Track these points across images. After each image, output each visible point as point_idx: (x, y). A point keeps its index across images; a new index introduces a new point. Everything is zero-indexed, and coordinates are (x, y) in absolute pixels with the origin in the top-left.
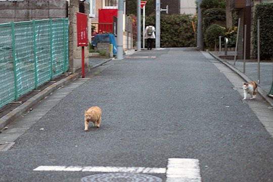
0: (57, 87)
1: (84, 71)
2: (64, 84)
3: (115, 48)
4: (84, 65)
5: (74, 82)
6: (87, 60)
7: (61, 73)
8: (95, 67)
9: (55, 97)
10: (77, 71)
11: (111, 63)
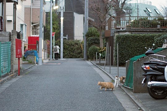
0: (4, 81)
1: (19, 72)
2: (8, 79)
3: (37, 59)
4: (19, 68)
5: (13, 78)
6: (21, 66)
7: (6, 73)
8: (26, 70)
9: (2, 87)
10: (15, 72)
11: (35, 67)
